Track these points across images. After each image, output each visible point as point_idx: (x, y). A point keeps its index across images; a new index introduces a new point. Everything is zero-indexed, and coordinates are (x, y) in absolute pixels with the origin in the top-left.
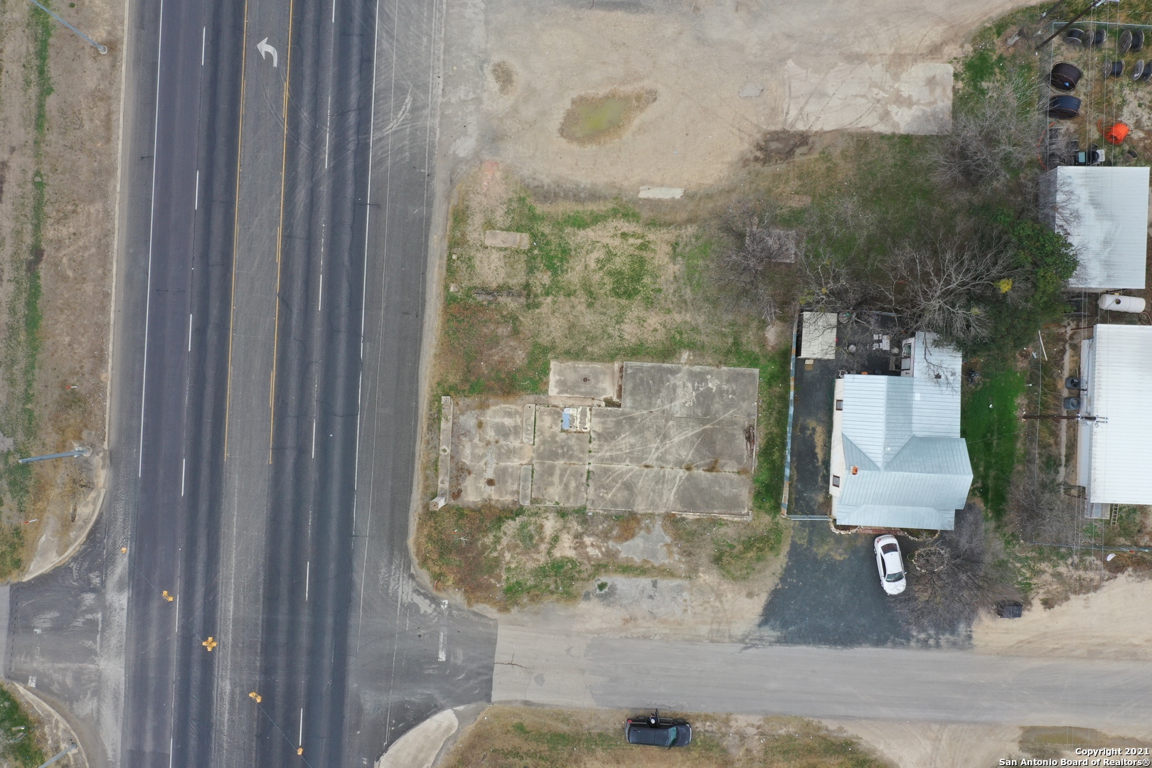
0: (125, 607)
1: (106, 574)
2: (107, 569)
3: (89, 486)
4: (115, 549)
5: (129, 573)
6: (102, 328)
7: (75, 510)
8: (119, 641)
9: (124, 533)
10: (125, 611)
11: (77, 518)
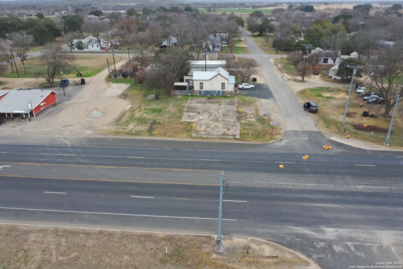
0: (335, 229)
1: (314, 239)
2: (310, 239)
3: (247, 248)
4: (293, 234)
5: (308, 226)
6: (125, 236)
7: (268, 257)
8: (362, 233)
9: (279, 229)
10: (338, 229)
11: (274, 255)
